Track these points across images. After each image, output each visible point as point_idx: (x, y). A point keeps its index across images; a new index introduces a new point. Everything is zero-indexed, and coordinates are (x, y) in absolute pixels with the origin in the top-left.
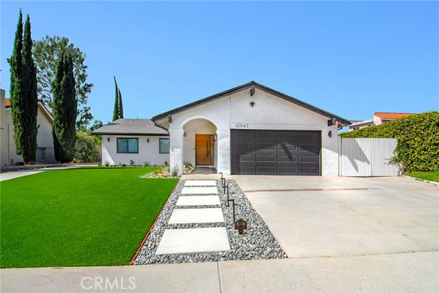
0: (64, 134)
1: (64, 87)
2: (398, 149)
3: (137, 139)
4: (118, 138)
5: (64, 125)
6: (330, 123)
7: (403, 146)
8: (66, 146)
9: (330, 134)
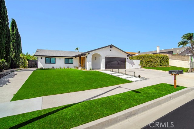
0: (15, 55)
1: (16, 35)
2: (140, 62)
3: (55, 58)
4: (46, 58)
5: (15, 51)
6: (128, 56)
7: (142, 61)
8: (16, 60)
9: (128, 59)
